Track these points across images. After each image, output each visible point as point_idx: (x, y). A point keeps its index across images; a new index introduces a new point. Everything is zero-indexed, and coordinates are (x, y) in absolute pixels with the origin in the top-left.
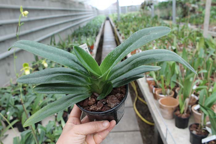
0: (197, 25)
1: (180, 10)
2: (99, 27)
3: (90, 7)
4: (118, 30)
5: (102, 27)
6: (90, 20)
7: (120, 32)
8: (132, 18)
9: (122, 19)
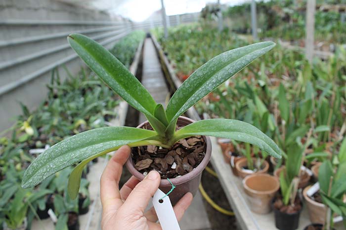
0: (292, 41)
1: (263, 17)
2: (135, 50)
3: (120, 19)
4: (166, 54)
5: (140, 49)
6: (120, 39)
7: (170, 57)
8: (188, 33)
9: (172, 35)
